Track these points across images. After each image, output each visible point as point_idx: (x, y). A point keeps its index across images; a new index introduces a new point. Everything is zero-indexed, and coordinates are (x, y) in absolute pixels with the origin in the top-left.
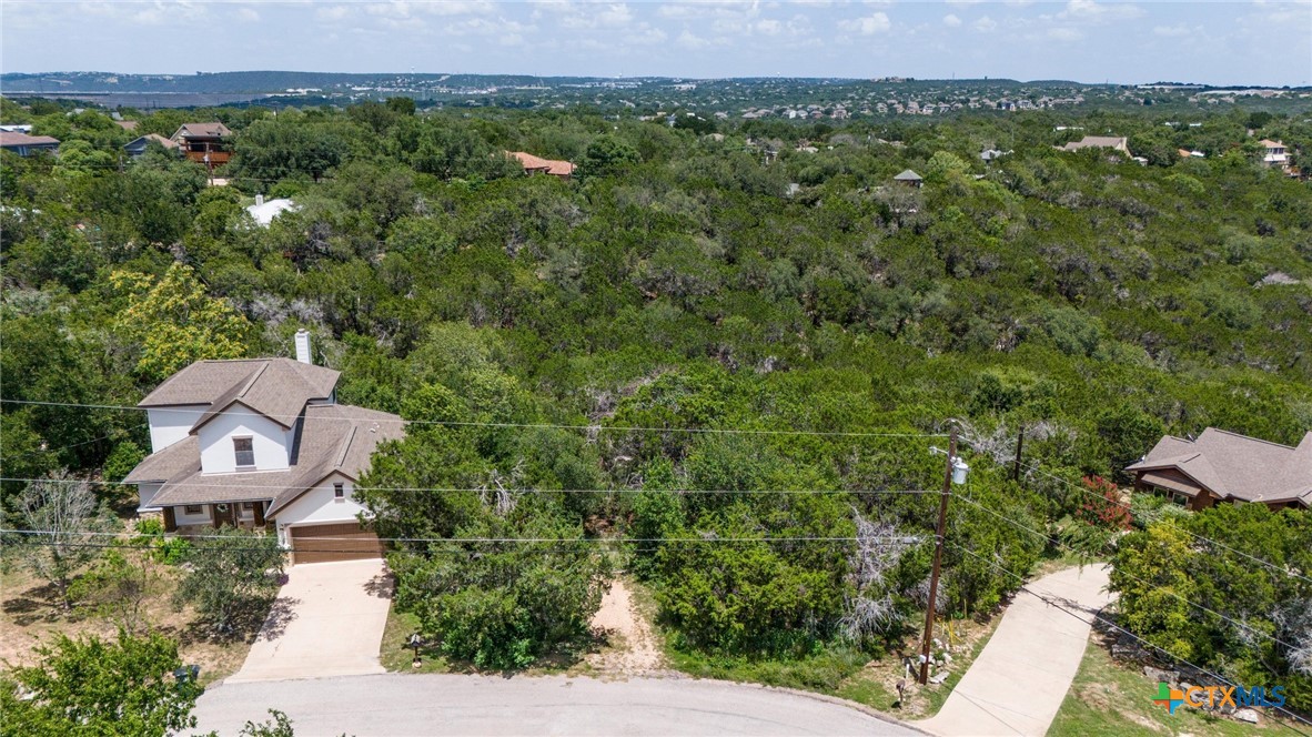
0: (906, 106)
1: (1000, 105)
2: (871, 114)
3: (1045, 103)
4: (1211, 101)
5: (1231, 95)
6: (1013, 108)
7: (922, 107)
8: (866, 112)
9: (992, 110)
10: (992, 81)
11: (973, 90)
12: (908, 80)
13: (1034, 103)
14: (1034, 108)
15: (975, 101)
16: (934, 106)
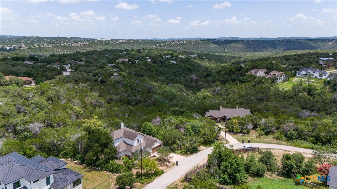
0: (43, 45)
1: (69, 45)
2: (34, 47)
3: (80, 44)
4: (115, 43)
5: (118, 42)
6: (73, 46)
7: (48, 45)
8: (32, 47)
9: (68, 46)
10: (60, 37)
11: (58, 40)
12: (37, 37)
13: (77, 44)
14: (78, 45)
15: (62, 44)
16: (52, 45)
